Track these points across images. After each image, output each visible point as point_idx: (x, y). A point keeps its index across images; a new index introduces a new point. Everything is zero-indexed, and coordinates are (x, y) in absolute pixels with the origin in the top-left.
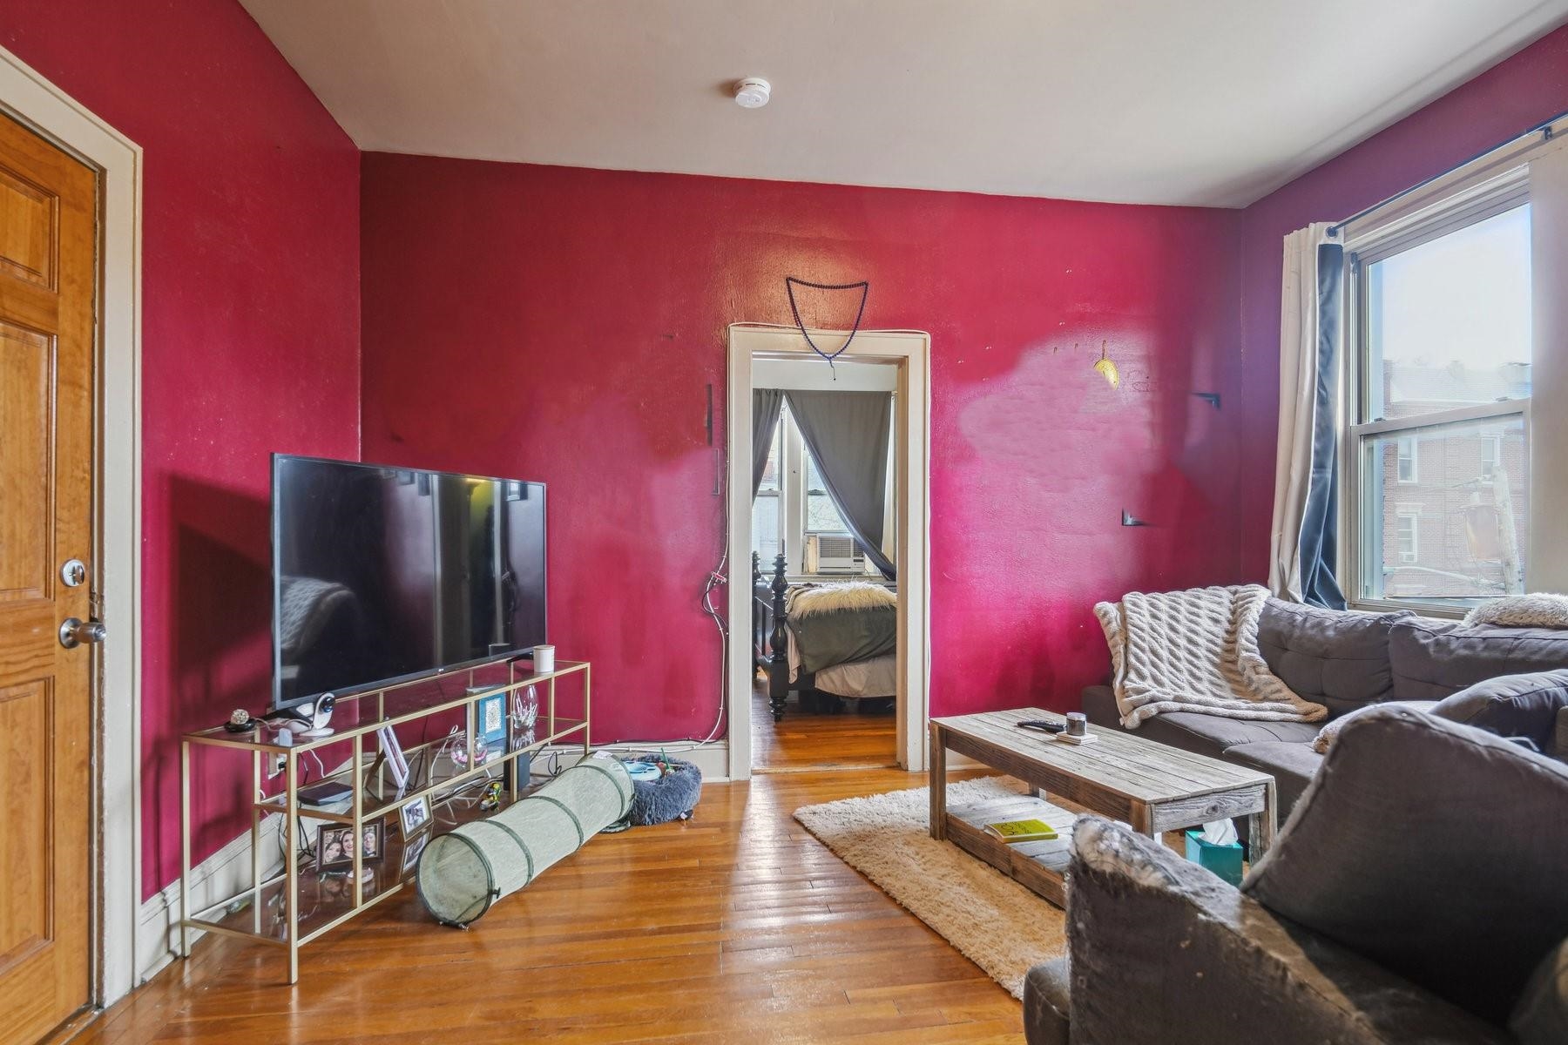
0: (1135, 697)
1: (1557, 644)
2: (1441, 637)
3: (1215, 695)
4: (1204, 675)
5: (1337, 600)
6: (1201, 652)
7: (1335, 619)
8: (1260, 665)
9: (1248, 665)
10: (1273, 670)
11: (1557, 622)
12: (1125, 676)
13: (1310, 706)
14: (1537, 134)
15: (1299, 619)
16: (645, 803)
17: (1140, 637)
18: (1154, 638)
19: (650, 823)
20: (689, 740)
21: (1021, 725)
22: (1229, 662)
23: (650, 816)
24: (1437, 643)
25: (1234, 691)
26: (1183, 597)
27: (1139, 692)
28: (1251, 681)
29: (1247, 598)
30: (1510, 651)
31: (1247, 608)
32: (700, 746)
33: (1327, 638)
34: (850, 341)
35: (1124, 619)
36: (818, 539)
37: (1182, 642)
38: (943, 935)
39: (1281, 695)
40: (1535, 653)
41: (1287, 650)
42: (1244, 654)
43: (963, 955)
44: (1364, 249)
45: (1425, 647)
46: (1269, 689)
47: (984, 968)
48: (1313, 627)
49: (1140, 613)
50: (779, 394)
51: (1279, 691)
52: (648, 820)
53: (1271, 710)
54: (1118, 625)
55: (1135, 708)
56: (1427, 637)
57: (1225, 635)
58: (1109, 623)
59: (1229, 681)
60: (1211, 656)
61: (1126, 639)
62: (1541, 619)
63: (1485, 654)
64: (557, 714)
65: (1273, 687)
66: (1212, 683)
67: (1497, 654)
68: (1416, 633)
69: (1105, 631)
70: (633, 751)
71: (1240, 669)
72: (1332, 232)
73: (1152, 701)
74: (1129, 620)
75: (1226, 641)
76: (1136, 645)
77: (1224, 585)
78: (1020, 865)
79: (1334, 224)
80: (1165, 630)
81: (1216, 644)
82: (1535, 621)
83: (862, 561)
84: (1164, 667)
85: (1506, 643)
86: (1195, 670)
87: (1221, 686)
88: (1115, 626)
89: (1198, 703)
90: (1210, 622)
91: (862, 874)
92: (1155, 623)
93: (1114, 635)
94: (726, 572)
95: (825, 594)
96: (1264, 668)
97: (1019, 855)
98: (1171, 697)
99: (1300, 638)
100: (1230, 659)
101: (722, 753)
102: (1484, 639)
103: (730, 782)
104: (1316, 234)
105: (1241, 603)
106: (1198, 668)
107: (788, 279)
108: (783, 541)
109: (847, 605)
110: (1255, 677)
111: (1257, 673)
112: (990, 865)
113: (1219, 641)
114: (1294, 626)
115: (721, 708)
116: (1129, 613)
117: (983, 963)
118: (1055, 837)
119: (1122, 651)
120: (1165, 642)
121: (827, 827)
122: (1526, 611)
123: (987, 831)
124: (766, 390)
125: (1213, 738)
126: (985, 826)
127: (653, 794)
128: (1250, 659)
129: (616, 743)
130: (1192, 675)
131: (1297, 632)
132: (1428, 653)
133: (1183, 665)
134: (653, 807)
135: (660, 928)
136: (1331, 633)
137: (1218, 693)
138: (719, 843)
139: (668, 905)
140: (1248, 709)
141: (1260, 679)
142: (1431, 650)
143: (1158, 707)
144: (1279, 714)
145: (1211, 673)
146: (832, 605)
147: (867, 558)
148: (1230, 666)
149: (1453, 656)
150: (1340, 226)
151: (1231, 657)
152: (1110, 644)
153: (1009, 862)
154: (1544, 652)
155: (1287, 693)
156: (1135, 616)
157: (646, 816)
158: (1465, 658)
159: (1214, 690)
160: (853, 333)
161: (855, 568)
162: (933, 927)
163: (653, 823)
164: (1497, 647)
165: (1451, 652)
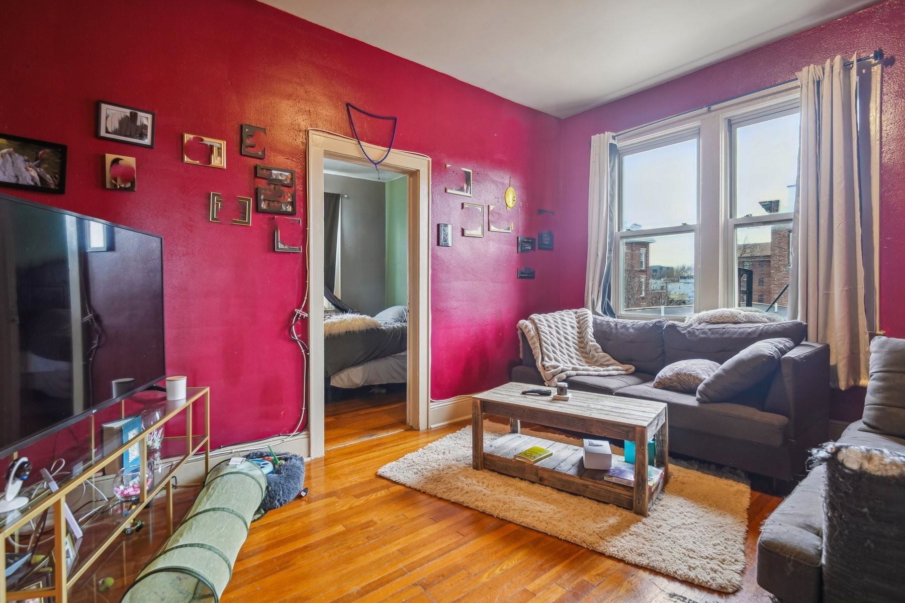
0: (553, 370)
1: (742, 330)
2: (689, 329)
3: (580, 365)
4: (573, 355)
5: (613, 315)
6: (571, 344)
7: (631, 324)
8: (598, 348)
9: (592, 349)
10: (604, 351)
11: (734, 321)
12: (543, 359)
13: (627, 366)
14: (705, 109)
15: (613, 325)
16: (275, 491)
17: (546, 338)
18: (552, 338)
19: (279, 506)
20: (279, 436)
21: (524, 393)
22: (582, 348)
23: (279, 501)
24: (689, 332)
25: (586, 362)
26: (557, 314)
27: (555, 367)
28: (593, 356)
29: (584, 315)
30: (723, 334)
31: (586, 321)
32: (289, 439)
33: (631, 333)
34: (387, 154)
35: (537, 329)
37: (563, 339)
38: (540, 530)
39: (610, 362)
40: (733, 334)
41: (609, 340)
42: (591, 343)
43: (561, 539)
44: (621, 149)
45: (684, 334)
46: (603, 360)
47: (579, 544)
48: (622, 328)
49: (544, 325)
51: (609, 360)
52: (277, 504)
53: (612, 370)
54: (534, 333)
55: (554, 376)
56: (683, 330)
57: (577, 334)
58: (529, 331)
59: (584, 357)
60: (575, 345)
61: (540, 340)
62: (728, 319)
63: (712, 336)
64: (193, 434)
65: (606, 359)
66: (577, 359)
67: (717, 336)
68: (678, 328)
69: (527, 336)
70: (236, 452)
71: (588, 351)
72: (614, 138)
73: (562, 372)
74: (539, 329)
75: (578, 338)
76: (545, 342)
77: (570, 308)
78: (545, 475)
79: (614, 134)
80: (555, 333)
81: (574, 339)
82: (725, 321)
84: (558, 352)
85: (720, 331)
86: (570, 353)
87: (580, 360)
88: (533, 333)
89: (584, 370)
90: (571, 328)
91: (455, 504)
92: (550, 330)
93: (533, 337)
94: (306, 309)
95: (337, 323)
96: (600, 350)
97: (544, 470)
98: (571, 368)
99: (616, 334)
100: (582, 346)
101: (305, 441)
102: (710, 329)
103: (312, 460)
104: (607, 137)
105: (582, 318)
106: (571, 352)
107: (348, 105)
109: (351, 329)
110: (596, 355)
111: (597, 353)
112: (522, 479)
113: (576, 338)
114: (611, 328)
115: (304, 408)
116: (539, 325)
117: (578, 541)
118: (551, 454)
119: (539, 346)
120: (556, 340)
121: (409, 478)
122: (721, 316)
123: (518, 459)
125: (605, 388)
126: (514, 456)
127: (280, 483)
128: (594, 346)
129: (220, 448)
130: (569, 356)
131: (614, 331)
132: (686, 336)
133: (565, 351)
134: (281, 493)
135: (362, 588)
136: (631, 330)
137: (581, 364)
138: (345, 508)
139: (351, 567)
140: (604, 371)
141: (599, 355)
142: (687, 336)
143: (566, 374)
144: (616, 372)
145: (576, 354)
146: (343, 330)
148: (582, 350)
149: (698, 338)
150: (617, 136)
151: (582, 345)
152: (530, 343)
153: (537, 474)
154: (738, 333)
155: (613, 361)
156: (542, 327)
157: (276, 502)
158: (704, 339)
159: (580, 363)
160: (389, 150)
162: (531, 527)
163: (281, 505)
164: (717, 333)
165: (697, 336)
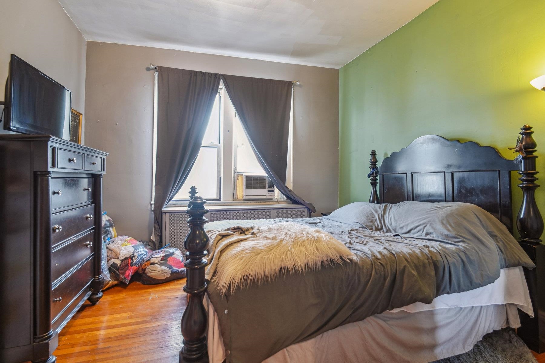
36: (244, 177)
50: (217, 76)
83: (273, 191)
108: (220, 178)
124: (209, 73)
147: (276, 189)
161: (268, 195)
